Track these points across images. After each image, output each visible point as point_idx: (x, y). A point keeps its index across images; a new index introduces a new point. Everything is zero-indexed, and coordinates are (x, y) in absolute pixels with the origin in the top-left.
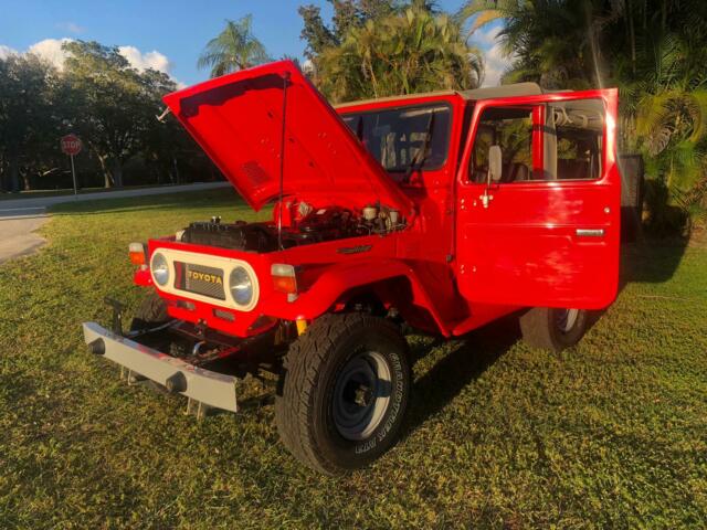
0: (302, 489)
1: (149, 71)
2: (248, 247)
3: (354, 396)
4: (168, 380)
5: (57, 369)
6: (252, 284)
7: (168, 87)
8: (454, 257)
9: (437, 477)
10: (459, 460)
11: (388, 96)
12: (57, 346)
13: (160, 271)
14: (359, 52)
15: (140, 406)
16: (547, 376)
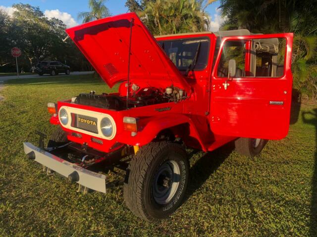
0: (136, 229)
1: (54, 18)
2: (110, 108)
3: (163, 183)
4: (69, 176)
5: (10, 163)
6: (113, 126)
7: (62, 26)
8: (209, 113)
9: (203, 223)
10: (213, 214)
11: (166, 34)
12: (9, 151)
13: (64, 118)
14: (153, 14)
15: (52, 183)
16: (249, 169)
